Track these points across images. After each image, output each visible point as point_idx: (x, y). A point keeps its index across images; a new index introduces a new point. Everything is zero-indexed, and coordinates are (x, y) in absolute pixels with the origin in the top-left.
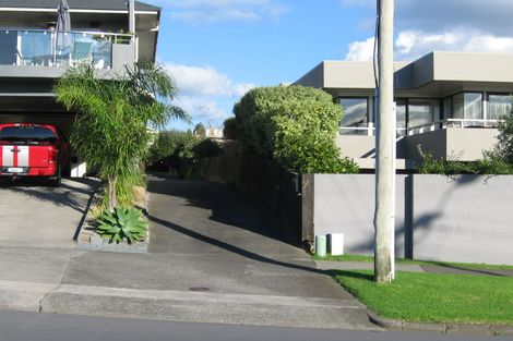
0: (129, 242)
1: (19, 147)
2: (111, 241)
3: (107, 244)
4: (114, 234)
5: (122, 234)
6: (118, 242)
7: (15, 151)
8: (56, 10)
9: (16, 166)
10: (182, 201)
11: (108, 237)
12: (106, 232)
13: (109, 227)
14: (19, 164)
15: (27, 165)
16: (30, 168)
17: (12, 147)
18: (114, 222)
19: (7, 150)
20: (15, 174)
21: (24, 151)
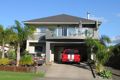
0: (108, 78)
1: (72, 55)
2: (103, 78)
3: (102, 79)
4: (104, 77)
5: (106, 77)
6: (105, 78)
7: (71, 56)
8: (79, 23)
9: (71, 59)
10: (111, 68)
11: (103, 77)
12: (102, 76)
13: (103, 75)
14: (72, 59)
15: (74, 59)
16: (74, 60)
17: (70, 55)
18: (104, 74)
19: (69, 56)
20: (71, 61)
21: (73, 56)
